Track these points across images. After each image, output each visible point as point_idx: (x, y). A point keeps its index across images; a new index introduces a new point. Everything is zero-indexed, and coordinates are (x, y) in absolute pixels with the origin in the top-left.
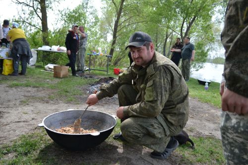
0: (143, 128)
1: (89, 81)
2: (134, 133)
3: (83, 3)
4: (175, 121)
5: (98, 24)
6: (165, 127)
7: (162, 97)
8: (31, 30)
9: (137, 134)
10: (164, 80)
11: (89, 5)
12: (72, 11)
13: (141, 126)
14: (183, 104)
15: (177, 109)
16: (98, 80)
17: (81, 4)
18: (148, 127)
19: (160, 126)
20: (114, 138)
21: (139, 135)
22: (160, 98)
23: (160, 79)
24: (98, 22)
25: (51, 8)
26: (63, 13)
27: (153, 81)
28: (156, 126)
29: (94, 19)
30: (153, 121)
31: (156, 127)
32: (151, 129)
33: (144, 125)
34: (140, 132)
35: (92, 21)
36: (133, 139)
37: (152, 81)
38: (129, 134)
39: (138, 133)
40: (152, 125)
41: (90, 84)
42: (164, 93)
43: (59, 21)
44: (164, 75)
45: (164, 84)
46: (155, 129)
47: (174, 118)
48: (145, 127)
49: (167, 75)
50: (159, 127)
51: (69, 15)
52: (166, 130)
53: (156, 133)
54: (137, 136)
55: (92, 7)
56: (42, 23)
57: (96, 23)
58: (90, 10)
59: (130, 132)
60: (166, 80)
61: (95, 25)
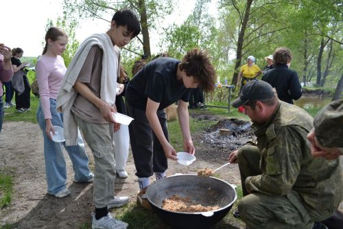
0: (268, 210)
1: (204, 125)
2: (255, 217)
3: (194, 13)
4: (316, 204)
5: (216, 37)
6: (301, 211)
7: (287, 170)
8: (130, 56)
9: (258, 218)
10: (289, 146)
11: (203, 13)
12: (180, 26)
13: (265, 207)
14: (328, 180)
15: (319, 188)
16: (216, 123)
17: (193, 14)
18: (275, 209)
19: (294, 209)
20: (235, 216)
21: (261, 219)
22: (284, 171)
23: (284, 145)
24: (216, 35)
25: (153, 27)
26: (169, 31)
27: (275, 148)
28: (287, 208)
29: (210, 31)
30: (282, 202)
31: (287, 210)
32: (279, 213)
33: (269, 206)
34: (263, 216)
35: (207, 34)
36: (255, 224)
37: (273, 148)
38: (248, 216)
39: (260, 217)
40: (281, 208)
41: (205, 130)
42: (290, 164)
43: (164, 42)
44: (290, 140)
45: (290, 152)
46: (286, 212)
47: (316, 200)
48: (270, 209)
49: (294, 140)
50: (291, 210)
51: (176, 32)
52: (303, 214)
53: (286, 219)
54: (259, 221)
55: (206, 16)
56: (144, 48)
57: (212, 37)
58: (204, 20)
59: (249, 214)
60: (292, 146)
61: (212, 40)
